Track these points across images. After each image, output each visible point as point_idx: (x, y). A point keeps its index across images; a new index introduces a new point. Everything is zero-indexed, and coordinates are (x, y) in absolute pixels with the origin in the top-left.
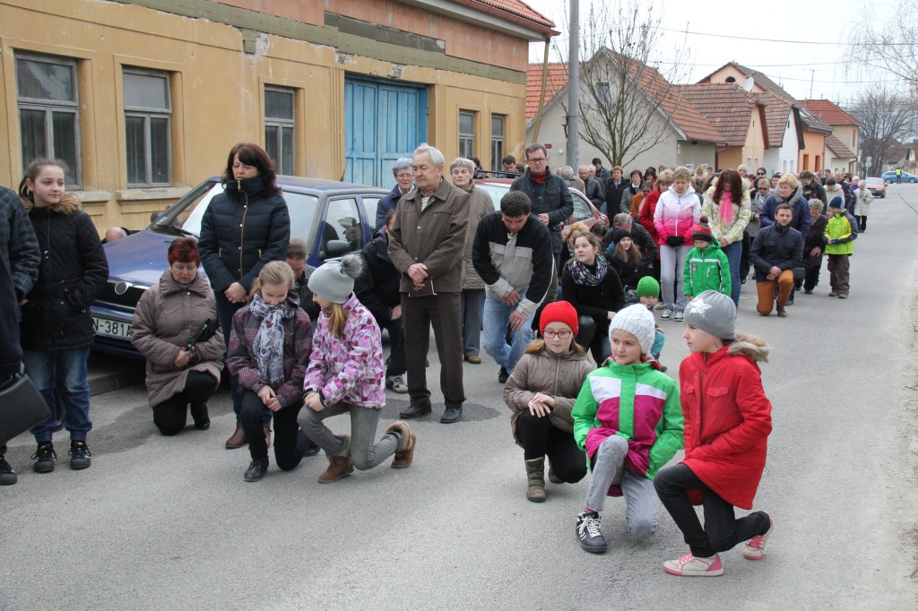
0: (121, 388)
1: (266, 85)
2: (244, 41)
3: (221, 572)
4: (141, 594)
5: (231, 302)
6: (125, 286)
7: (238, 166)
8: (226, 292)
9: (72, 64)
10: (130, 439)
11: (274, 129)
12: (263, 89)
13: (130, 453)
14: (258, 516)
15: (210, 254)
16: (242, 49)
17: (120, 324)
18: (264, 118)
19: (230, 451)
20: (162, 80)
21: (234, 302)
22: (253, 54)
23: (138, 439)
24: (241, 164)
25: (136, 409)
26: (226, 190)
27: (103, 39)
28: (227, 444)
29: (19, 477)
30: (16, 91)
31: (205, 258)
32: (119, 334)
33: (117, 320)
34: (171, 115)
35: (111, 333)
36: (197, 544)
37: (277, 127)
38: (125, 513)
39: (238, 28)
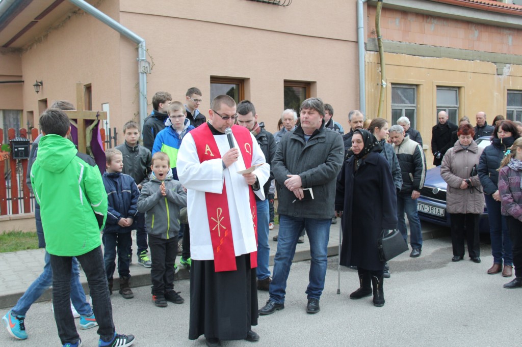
0: (433, 238)
1: (508, 90)
2: (497, 69)
3: (490, 337)
4: (449, 340)
5: (495, 200)
6: (437, 190)
7: (501, 132)
8: (493, 195)
9: (414, 87)
10: (438, 263)
11: (511, 112)
12: (506, 92)
13: (439, 270)
14: (508, 311)
15: (484, 176)
16: (496, 73)
17: (434, 208)
18: (506, 107)
19: (490, 275)
20: (455, 91)
21: (497, 200)
22: (501, 75)
23: (442, 264)
24: (503, 131)
25: (441, 249)
26: (493, 143)
27: (428, 75)
28: (488, 271)
29: (391, 275)
30: (391, 101)
31: (482, 177)
32: (434, 213)
33: (433, 206)
34: (458, 108)
35: (430, 212)
36: (476, 320)
37: (513, 111)
38: (439, 299)
39: (494, 63)
